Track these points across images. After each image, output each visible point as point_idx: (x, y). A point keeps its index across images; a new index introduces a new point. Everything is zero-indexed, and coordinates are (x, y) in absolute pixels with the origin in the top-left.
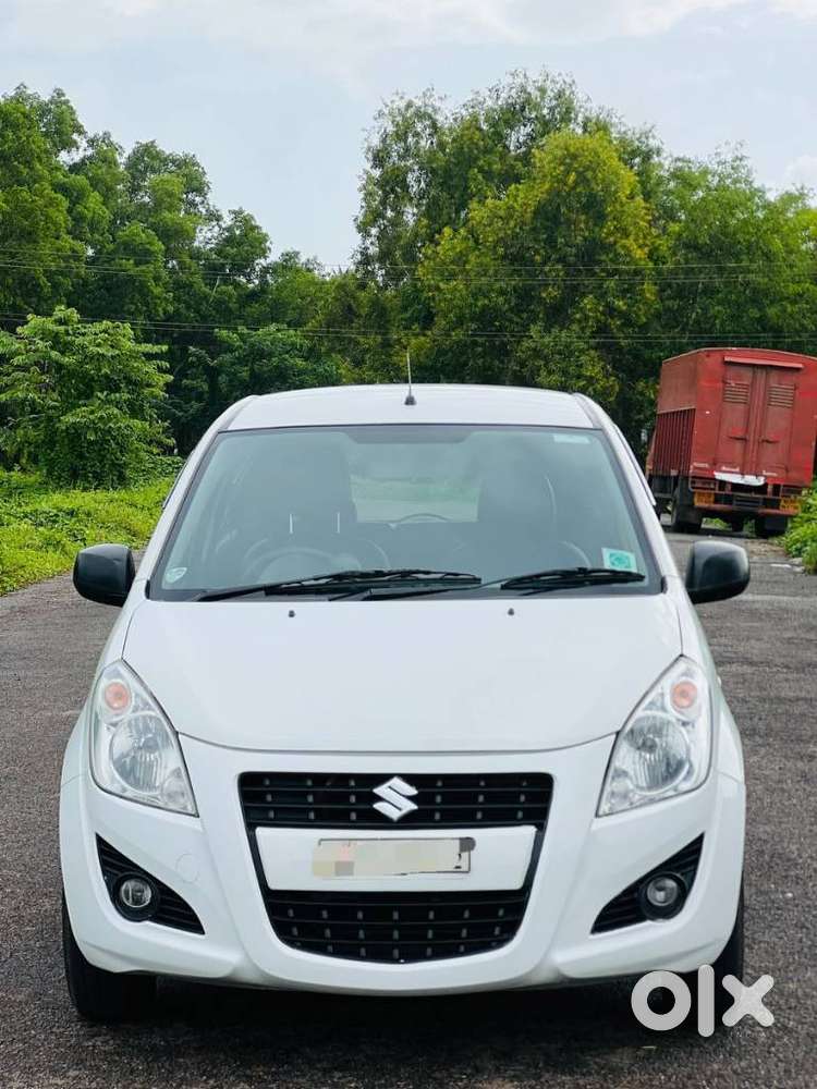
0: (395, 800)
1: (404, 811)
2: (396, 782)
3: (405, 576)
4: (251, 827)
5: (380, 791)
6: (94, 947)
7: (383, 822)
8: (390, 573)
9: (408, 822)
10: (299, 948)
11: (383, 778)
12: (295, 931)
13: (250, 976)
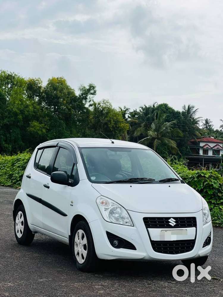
0: (172, 222)
1: (174, 224)
2: (172, 219)
3: (142, 179)
4: (147, 228)
5: (170, 220)
6: (103, 254)
7: (171, 227)
8: (140, 179)
9: (175, 227)
10: (157, 252)
11: (170, 218)
12: (156, 248)
13: (147, 258)
